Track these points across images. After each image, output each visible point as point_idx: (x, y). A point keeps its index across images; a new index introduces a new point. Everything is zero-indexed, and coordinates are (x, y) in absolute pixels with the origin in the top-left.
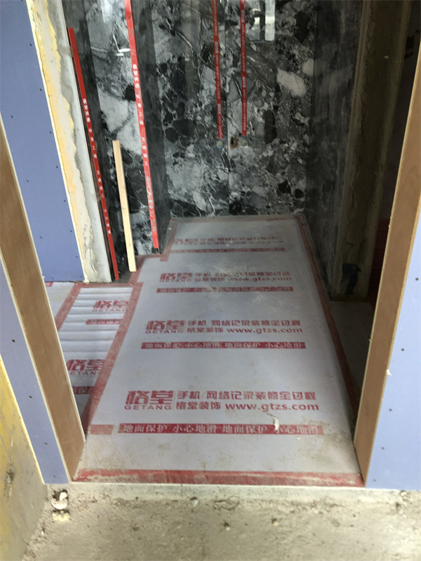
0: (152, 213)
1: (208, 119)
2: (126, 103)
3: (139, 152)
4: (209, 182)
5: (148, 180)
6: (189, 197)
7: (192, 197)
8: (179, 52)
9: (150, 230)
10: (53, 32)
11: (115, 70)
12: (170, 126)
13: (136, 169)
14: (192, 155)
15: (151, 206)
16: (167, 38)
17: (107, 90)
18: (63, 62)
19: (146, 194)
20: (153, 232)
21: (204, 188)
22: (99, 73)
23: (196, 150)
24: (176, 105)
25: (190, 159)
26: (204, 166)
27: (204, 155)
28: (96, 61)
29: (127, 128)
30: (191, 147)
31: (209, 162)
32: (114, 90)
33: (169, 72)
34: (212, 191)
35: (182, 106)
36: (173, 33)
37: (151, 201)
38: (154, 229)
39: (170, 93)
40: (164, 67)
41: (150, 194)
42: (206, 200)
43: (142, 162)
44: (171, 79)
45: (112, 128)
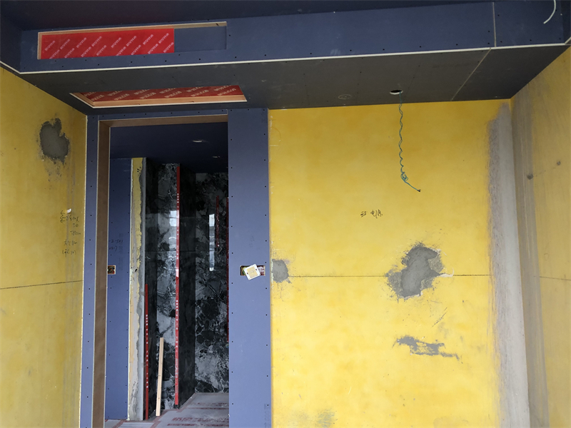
0: (177, 381)
1: (222, 330)
2: (170, 318)
3: (174, 345)
4: (221, 369)
5: (177, 360)
6: (208, 378)
7: (209, 378)
8: (208, 294)
9: (174, 392)
10: (139, 286)
11: (167, 302)
12: (200, 334)
13: (170, 354)
14: (211, 352)
15: (177, 377)
16: (202, 288)
17: (162, 311)
18: (140, 298)
19: (175, 369)
20: (176, 394)
21: (217, 373)
22: (159, 303)
23: (214, 349)
24: (204, 322)
25: (210, 354)
26: (218, 358)
27: (218, 352)
28: (158, 298)
29: (169, 331)
30: (212, 346)
31: (222, 356)
32: (165, 312)
33: (202, 304)
34: (222, 375)
35: (207, 322)
36: (206, 286)
37: (177, 373)
38: (177, 391)
39: (201, 316)
40: (199, 302)
41: (177, 369)
42: (219, 381)
43: (174, 350)
44: (202, 308)
45: (161, 331)
